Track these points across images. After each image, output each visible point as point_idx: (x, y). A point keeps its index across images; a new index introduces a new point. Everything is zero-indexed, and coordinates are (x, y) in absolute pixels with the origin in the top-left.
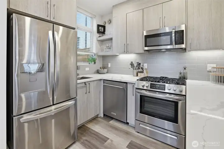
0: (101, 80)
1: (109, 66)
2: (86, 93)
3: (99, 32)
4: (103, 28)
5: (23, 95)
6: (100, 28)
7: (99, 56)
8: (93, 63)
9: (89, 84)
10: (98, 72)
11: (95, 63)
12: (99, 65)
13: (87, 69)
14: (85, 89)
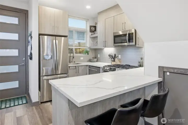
0: (87, 66)
1: (99, 56)
2: (76, 73)
3: (91, 31)
4: (94, 28)
5: (44, 68)
6: (92, 28)
7: (91, 49)
8: (87, 54)
9: (78, 67)
10: (90, 61)
11: (88, 54)
12: (91, 55)
13: (82, 58)
14: (75, 70)
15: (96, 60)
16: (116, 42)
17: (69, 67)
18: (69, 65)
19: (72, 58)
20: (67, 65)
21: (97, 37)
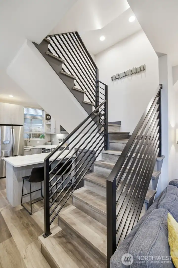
0: (41, 148)
1: (53, 140)
3: (47, 119)
4: (49, 117)
6: (47, 116)
7: (47, 134)
8: (43, 138)
9: (33, 150)
10: (46, 144)
11: (44, 138)
12: (47, 139)
13: (38, 142)
14: (31, 152)
15: (50, 143)
16: (62, 130)
17: (25, 150)
18: (25, 148)
19: (28, 142)
20: (23, 148)
21: (50, 124)
